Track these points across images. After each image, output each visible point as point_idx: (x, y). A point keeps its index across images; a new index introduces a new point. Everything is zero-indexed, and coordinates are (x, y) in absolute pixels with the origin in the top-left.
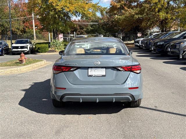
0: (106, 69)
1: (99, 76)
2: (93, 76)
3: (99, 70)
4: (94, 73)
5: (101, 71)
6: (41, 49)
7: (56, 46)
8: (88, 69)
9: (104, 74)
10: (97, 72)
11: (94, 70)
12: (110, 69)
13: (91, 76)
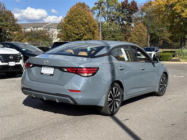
0: (55, 68)
1: (48, 74)
2: (44, 74)
3: (49, 69)
4: (46, 71)
5: (51, 70)
6: (163, 57)
7: (181, 55)
8: (42, 67)
9: (52, 73)
10: (47, 71)
11: (46, 68)
12: (58, 69)
13: (42, 74)
